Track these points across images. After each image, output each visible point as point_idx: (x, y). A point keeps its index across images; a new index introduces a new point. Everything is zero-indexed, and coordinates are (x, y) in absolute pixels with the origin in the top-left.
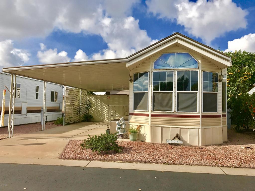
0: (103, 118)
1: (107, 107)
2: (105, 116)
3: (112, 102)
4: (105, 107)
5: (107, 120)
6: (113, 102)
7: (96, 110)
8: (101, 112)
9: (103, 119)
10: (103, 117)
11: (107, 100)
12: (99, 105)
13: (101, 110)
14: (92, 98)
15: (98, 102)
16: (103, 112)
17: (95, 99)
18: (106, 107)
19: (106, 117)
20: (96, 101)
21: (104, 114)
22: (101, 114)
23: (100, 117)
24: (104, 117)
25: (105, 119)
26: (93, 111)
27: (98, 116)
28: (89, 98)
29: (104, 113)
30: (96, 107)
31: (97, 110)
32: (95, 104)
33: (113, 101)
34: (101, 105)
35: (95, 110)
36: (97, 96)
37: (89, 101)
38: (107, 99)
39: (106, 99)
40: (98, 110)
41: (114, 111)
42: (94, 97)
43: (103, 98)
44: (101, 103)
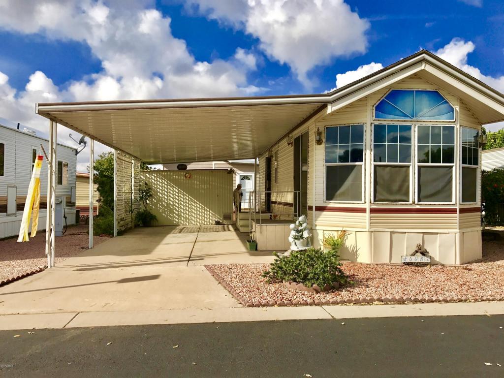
0: (176, 218)
1: (186, 196)
3: (196, 186)
4: (182, 196)
5: (186, 222)
6: (199, 184)
7: (162, 201)
8: (173, 206)
9: (177, 220)
10: (177, 217)
11: (185, 182)
12: (167, 193)
13: (173, 202)
14: (153, 177)
15: (165, 184)
16: (176, 206)
17: (158, 179)
18: (184, 195)
19: (183, 217)
20: (162, 183)
21: (178, 211)
22: (171, 211)
23: (170, 216)
24: (180, 216)
25: (181, 220)
26: (156, 205)
27: (165, 214)
28: (146, 177)
29: (178, 208)
30: (161, 196)
31: (165, 202)
32: (158, 190)
33: (198, 183)
34: (173, 191)
35: (160, 201)
36: (163, 173)
37: (146, 184)
38: (185, 178)
39: (183, 180)
40: (167, 203)
41: (201, 204)
42: (155, 175)
43: (177, 177)
44: (171, 187)
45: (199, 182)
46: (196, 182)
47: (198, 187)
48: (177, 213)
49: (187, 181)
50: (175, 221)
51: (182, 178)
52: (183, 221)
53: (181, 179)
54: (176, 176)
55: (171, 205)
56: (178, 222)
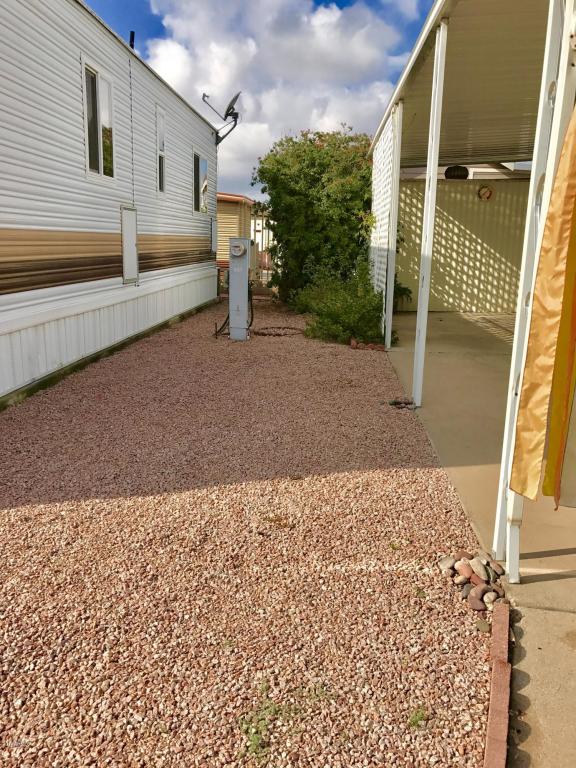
0: (449, 295)
1: (477, 243)
2: (461, 287)
3: (501, 221)
4: (467, 243)
5: (472, 304)
6: (510, 216)
8: (444, 266)
9: (451, 300)
10: (452, 292)
11: (476, 208)
13: (445, 257)
14: (403, 196)
16: (451, 266)
17: (414, 201)
18: (471, 240)
19: (466, 292)
21: (455, 279)
22: (440, 279)
23: (437, 290)
24: (459, 290)
25: (460, 299)
29: (456, 270)
30: (418, 241)
32: (413, 227)
33: (508, 212)
34: (447, 230)
38: (476, 199)
39: (473, 203)
41: (509, 264)
42: (409, 192)
43: (459, 196)
44: (443, 220)
45: (511, 210)
46: (502, 208)
47: (507, 222)
48: (452, 282)
49: (482, 207)
50: (448, 302)
51: (471, 197)
52: (466, 302)
53: (467, 202)
54: (456, 193)
55: (440, 263)
56: (453, 304)
